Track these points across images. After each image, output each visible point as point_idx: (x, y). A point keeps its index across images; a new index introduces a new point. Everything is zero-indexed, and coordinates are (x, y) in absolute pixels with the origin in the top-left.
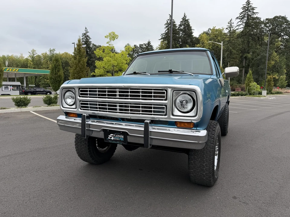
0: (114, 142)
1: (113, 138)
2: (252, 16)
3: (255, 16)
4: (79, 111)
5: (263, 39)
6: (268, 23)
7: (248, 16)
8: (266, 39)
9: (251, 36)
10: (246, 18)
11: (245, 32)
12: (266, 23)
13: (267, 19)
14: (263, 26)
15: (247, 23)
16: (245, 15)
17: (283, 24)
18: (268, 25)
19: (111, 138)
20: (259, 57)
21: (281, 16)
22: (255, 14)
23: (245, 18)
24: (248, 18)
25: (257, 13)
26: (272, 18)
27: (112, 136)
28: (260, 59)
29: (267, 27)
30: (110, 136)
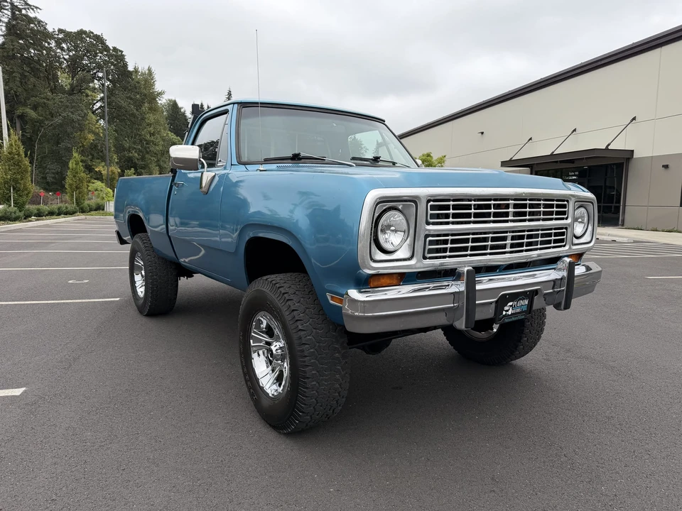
0: (513, 319)
1: (510, 313)
2: (24, 12)
3: (32, 14)
4: (422, 266)
5: (56, 78)
6: (64, 40)
7: (12, 9)
8: (64, 80)
9: (29, 65)
10: (9, 13)
11: (13, 50)
12: (59, 39)
13: (61, 31)
14: (53, 44)
15: (14, 26)
16: (6, 4)
17: (102, 53)
18: (64, 45)
19: (507, 311)
20: (58, 120)
21: (92, 33)
22: (33, 9)
23: (6, 12)
24: (13, 13)
25: (37, 8)
26: (73, 31)
27: (510, 306)
28: (61, 125)
29: (62, 49)
30: (506, 308)
